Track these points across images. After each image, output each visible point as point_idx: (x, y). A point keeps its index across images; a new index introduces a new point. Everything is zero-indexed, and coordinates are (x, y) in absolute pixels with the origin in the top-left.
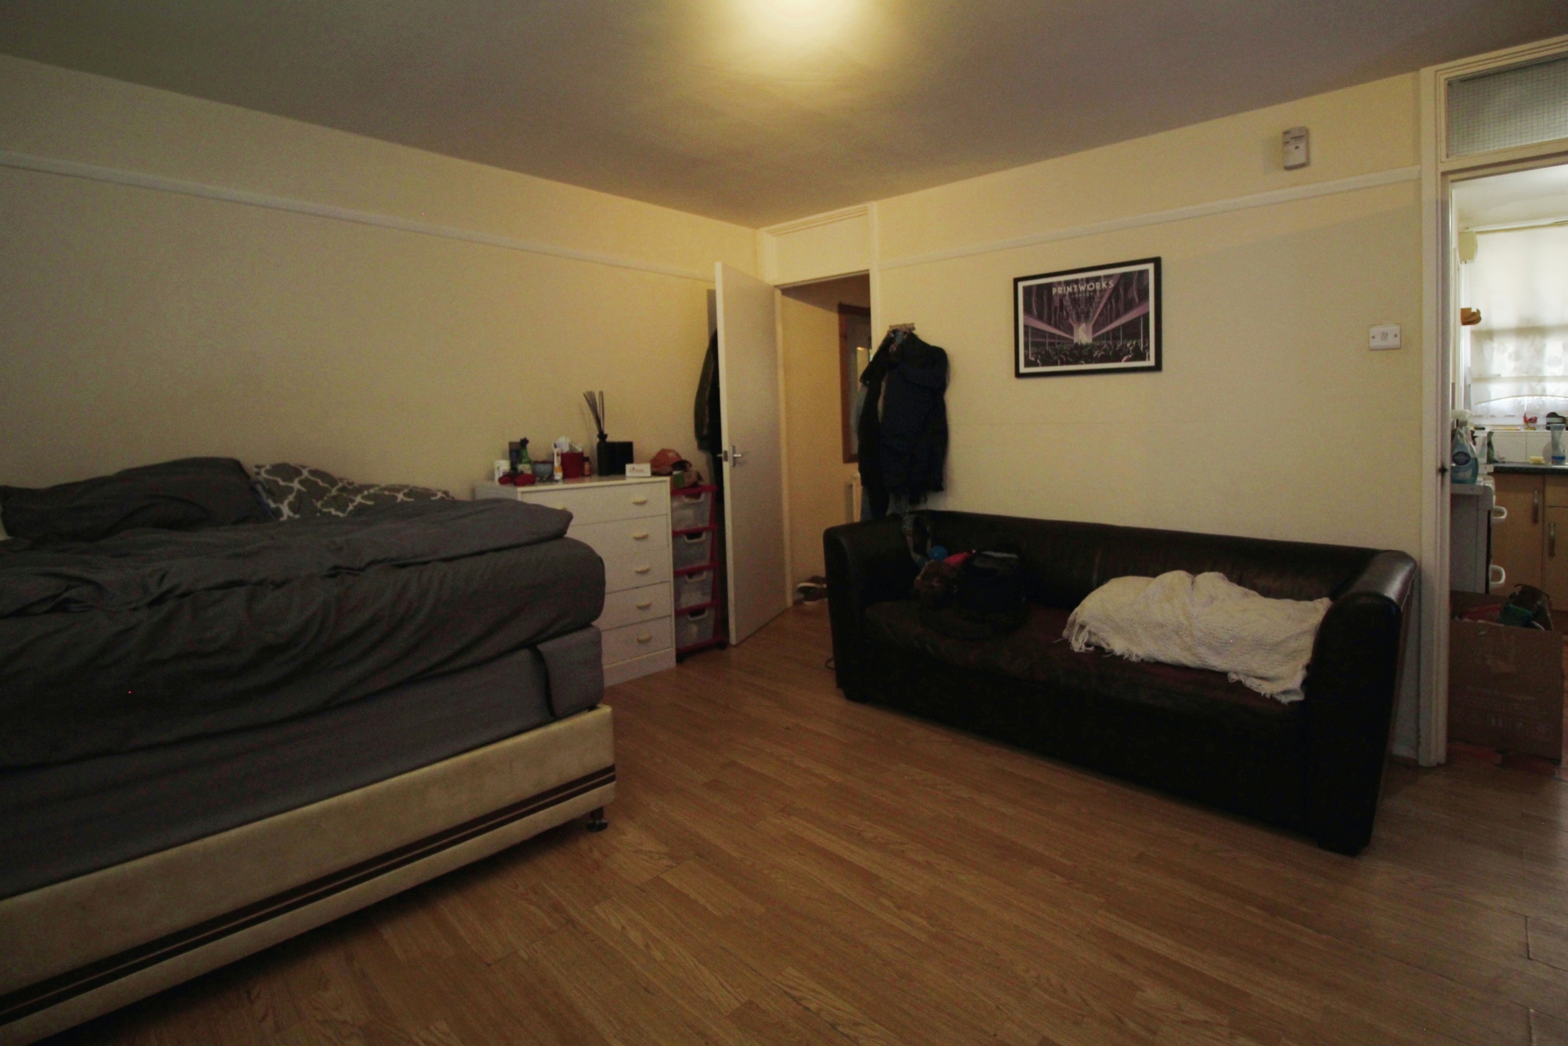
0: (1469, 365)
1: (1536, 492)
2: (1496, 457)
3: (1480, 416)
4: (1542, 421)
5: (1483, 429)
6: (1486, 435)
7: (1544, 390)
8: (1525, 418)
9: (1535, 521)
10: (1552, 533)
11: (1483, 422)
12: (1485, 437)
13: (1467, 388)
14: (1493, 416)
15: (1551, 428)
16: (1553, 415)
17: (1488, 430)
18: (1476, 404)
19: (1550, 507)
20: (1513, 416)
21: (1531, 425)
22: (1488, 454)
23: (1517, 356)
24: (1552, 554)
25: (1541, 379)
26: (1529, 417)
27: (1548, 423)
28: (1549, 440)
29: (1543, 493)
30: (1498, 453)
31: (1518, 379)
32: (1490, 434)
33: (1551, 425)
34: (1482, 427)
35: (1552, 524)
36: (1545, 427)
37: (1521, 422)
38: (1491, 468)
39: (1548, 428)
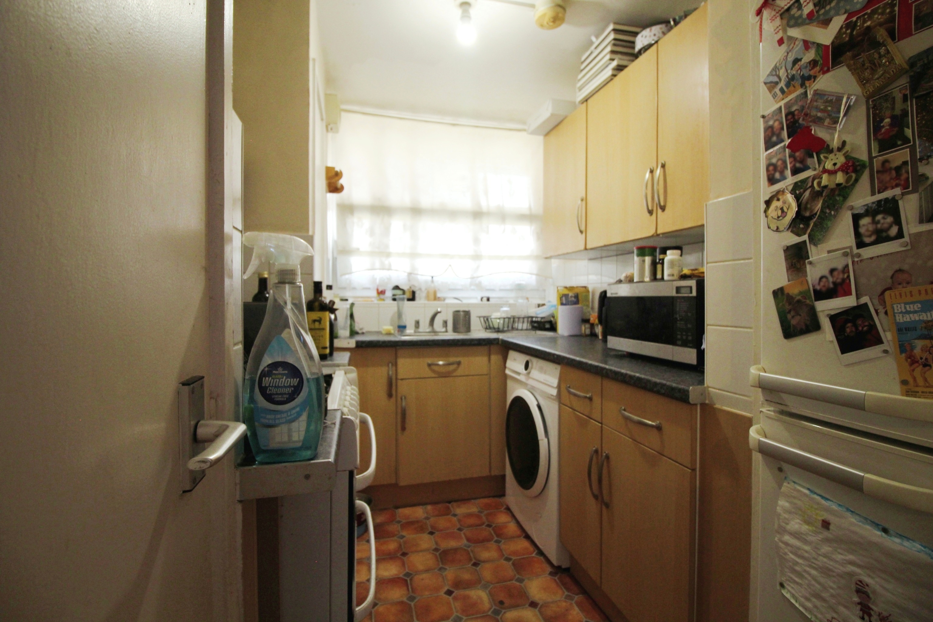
0: (335, 238)
1: (390, 365)
2: (357, 328)
3: (344, 288)
4: (389, 294)
5: (347, 300)
6: (348, 306)
7: (390, 265)
8: (378, 290)
9: (390, 395)
10: (404, 404)
11: (347, 294)
12: (348, 308)
13: (335, 260)
14: (354, 289)
15: (397, 299)
16: (397, 288)
17: (350, 301)
18: (341, 275)
19: (402, 379)
20: (369, 289)
21: (382, 296)
22: (351, 325)
23: (372, 233)
24: (403, 429)
25: (388, 255)
26: (380, 289)
27: (394, 295)
28: (396, 309)
29: (396, 364)
30: (360, 324)
31: (372, 254)
32: (352, 305)
33: (396, 297)
34: (346, 298)
35: (403, 398)
36: (391, 299)
37: (375, 294)
38: (352, 344)
39: (394, 300)
